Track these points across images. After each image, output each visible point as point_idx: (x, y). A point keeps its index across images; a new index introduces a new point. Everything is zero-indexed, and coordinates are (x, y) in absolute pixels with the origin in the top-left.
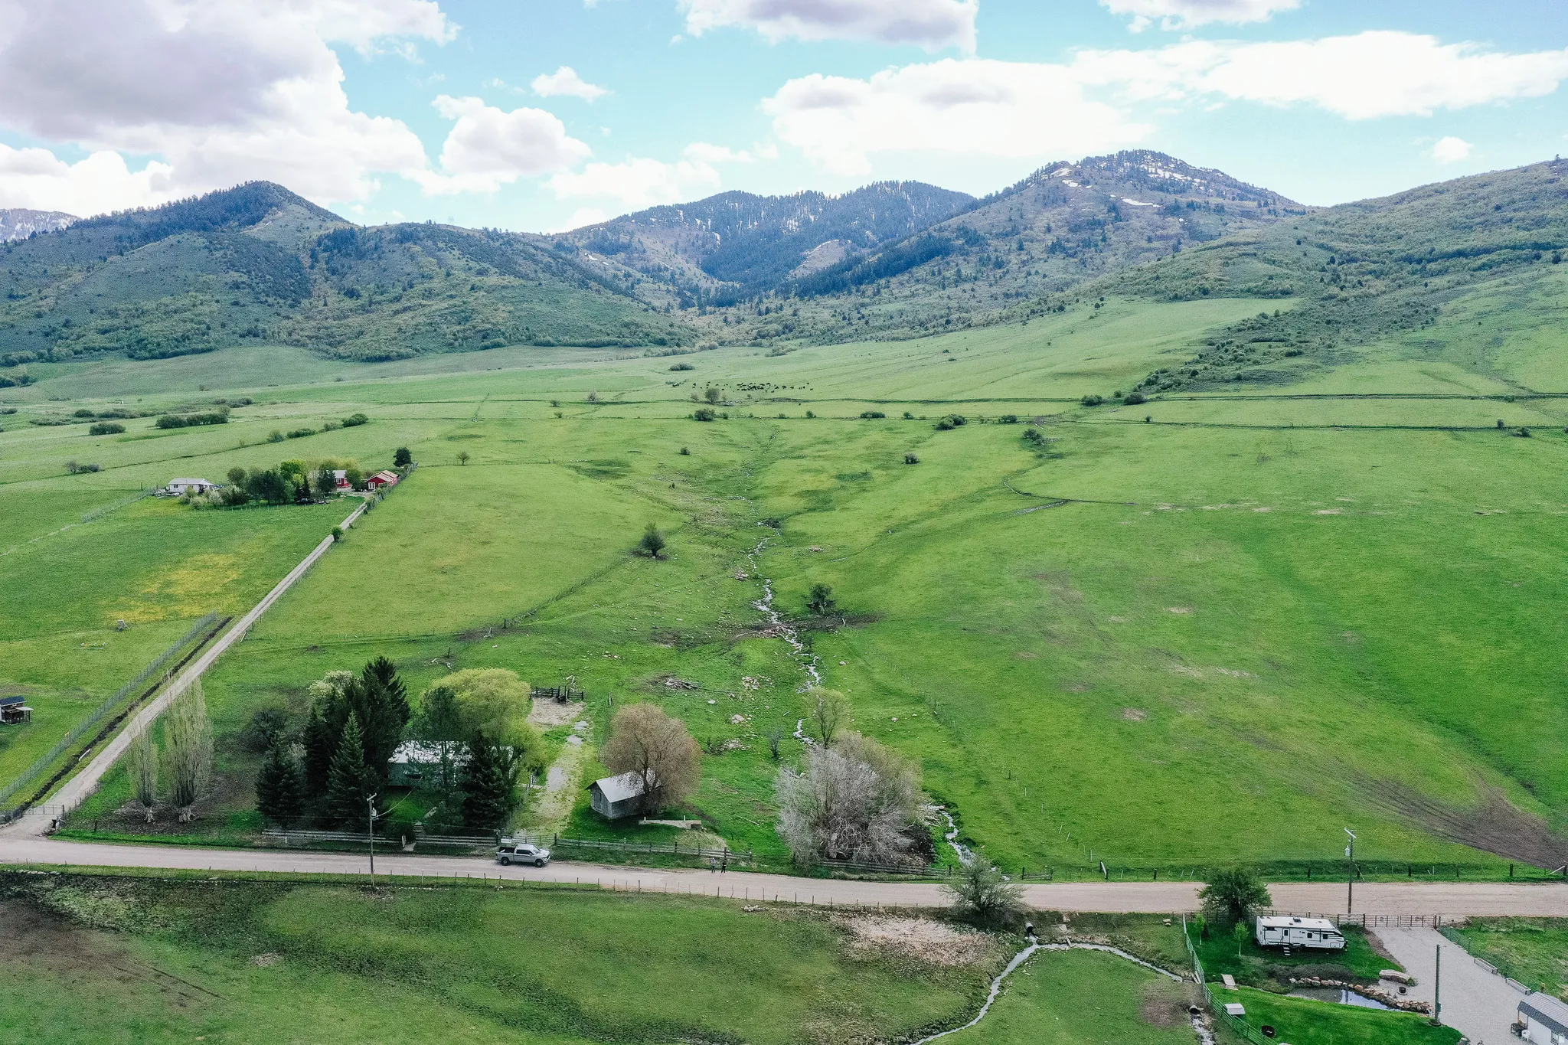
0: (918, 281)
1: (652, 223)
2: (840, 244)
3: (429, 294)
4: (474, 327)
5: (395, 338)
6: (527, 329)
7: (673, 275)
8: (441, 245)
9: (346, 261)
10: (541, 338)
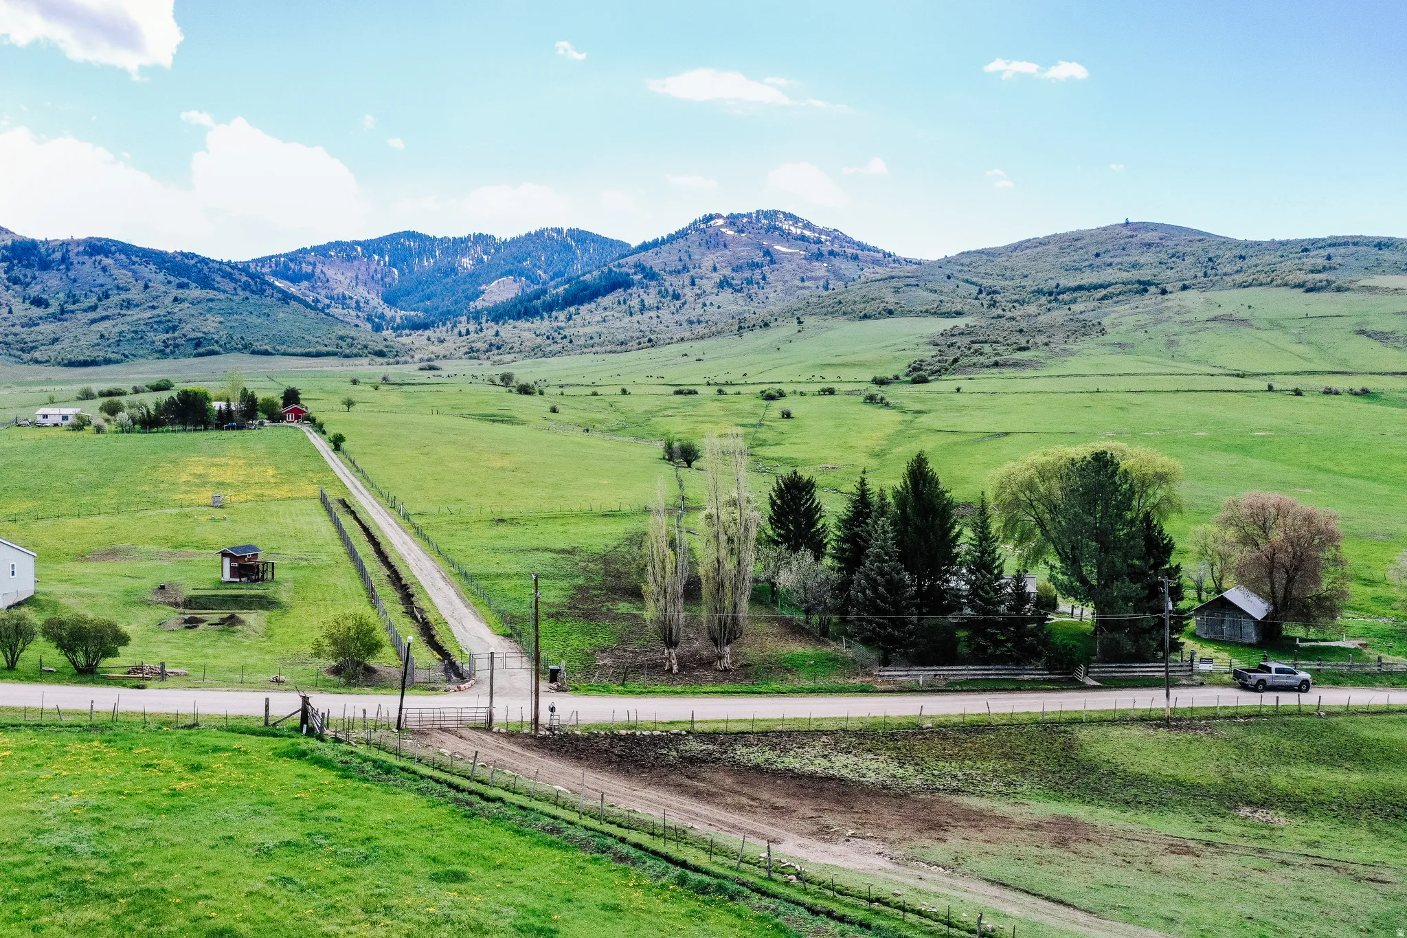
0: (605, 309)
1: (331, 256)
2: (515, 281)
3: (128, 304)
4: (185, 336)
5: (98, 345)
6: (242, 338)
7: (357, 302)
8: (134, 258)
9: (29, 272)
10: (257, 346)
